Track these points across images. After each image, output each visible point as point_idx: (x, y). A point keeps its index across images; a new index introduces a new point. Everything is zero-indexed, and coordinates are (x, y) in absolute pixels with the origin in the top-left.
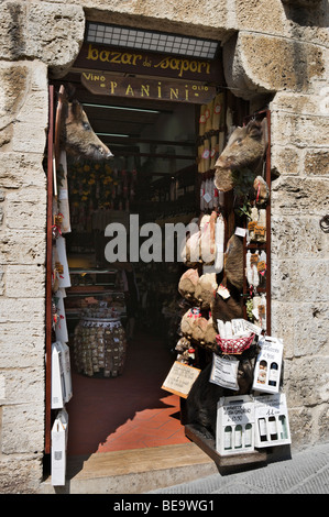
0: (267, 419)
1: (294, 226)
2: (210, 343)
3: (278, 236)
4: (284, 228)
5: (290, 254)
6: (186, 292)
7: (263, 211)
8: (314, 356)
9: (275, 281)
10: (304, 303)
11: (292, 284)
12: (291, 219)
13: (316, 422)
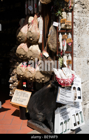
0: (75, 115)
1: (82, 22)
2: (38, 79)
3: (76, 26)
4: (79, 22)
5: (81, 35)
6: (21, 55)
7: (70, 14)
8: (87, 82)
9: (75, 48)
10: (85, 58)
11: (81, 49)
12: (81, 18)
13: (87, 111)
